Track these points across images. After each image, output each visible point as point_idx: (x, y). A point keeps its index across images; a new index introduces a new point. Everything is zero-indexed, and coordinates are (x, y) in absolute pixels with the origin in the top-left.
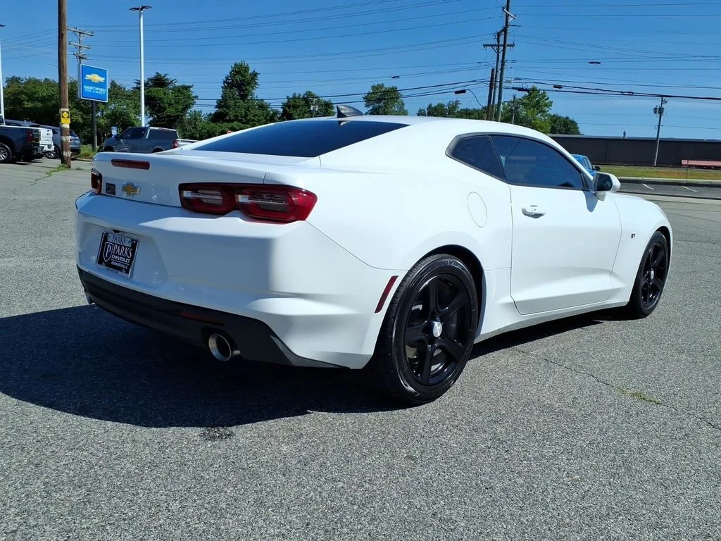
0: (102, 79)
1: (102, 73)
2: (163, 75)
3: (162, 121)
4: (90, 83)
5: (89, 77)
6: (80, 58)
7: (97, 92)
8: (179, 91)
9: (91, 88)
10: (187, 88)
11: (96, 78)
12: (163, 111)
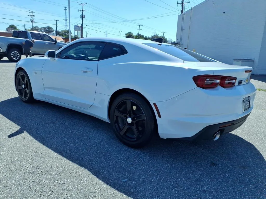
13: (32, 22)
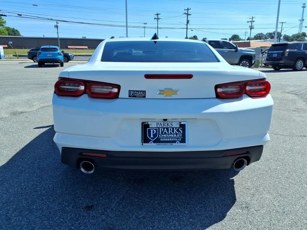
13: (251, 29)
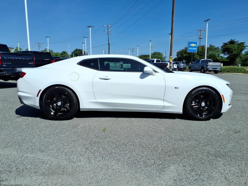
0: (195, 45)
1: (195, 43)
2: (233, 40)
3: (231, 56)
4: (191, 47)
5: (191, 45)
6: (200, 38)
7: (193, 49)
8: (239, 45)
9: (192, 48)
10: (243, 43)
11: (193, 45)
12: (232, 53)
